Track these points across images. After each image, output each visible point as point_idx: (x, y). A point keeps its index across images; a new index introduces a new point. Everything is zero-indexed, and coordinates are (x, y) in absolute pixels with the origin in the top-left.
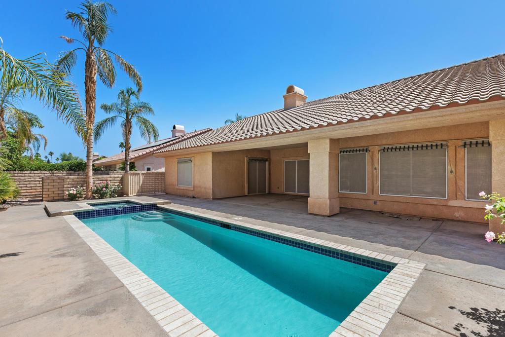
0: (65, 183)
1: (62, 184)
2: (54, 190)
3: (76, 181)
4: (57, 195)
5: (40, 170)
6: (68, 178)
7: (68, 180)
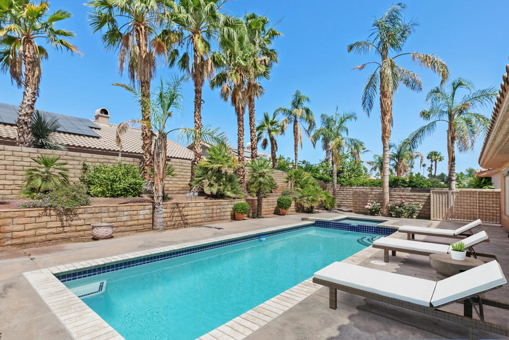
0: (368, 198)
1: (366, 198)
2: (360, 203)
3: (377, 197)
4: (362, 208)
5: (363, 186)
6: (371, 194)
7: (371, 196)
